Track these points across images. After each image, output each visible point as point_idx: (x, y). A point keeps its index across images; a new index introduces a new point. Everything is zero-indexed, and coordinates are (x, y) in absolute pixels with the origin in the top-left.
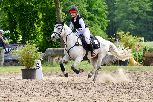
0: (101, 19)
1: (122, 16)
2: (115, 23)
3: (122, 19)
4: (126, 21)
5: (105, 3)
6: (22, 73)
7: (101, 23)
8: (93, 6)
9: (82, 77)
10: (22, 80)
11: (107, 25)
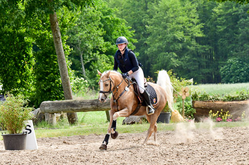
1: (159, 47)
3: (158, 51)
4: (164, 55)
5: (130, 27)
6: (4, 141)
8: (113, 34)
10: (5, 152)
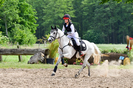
0: (31, 23)
1: (49, 21)
2: (43, 27)
3: (49, 23)
5: (34, 10)
7: (31, 27)
8: (24, 12)
9: (14, 74)
11: (36, 29)
